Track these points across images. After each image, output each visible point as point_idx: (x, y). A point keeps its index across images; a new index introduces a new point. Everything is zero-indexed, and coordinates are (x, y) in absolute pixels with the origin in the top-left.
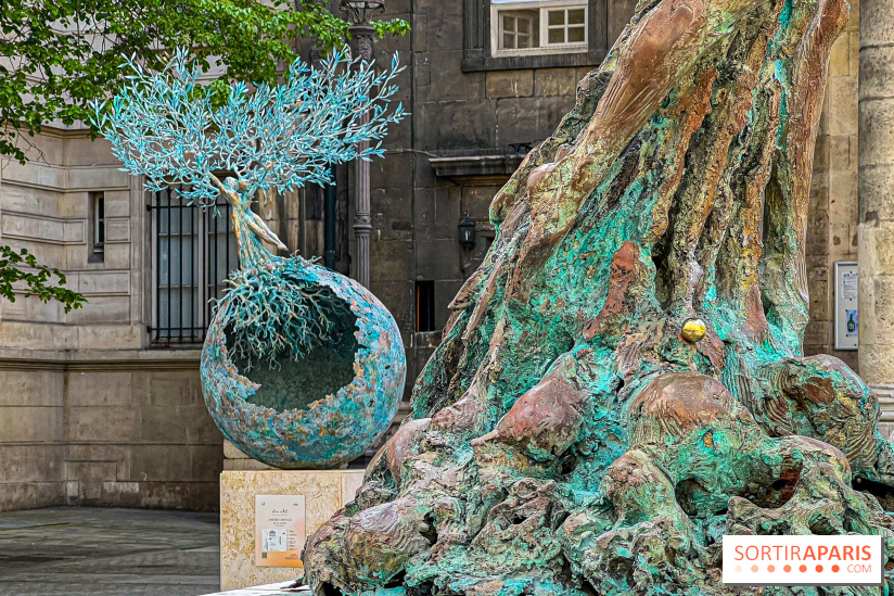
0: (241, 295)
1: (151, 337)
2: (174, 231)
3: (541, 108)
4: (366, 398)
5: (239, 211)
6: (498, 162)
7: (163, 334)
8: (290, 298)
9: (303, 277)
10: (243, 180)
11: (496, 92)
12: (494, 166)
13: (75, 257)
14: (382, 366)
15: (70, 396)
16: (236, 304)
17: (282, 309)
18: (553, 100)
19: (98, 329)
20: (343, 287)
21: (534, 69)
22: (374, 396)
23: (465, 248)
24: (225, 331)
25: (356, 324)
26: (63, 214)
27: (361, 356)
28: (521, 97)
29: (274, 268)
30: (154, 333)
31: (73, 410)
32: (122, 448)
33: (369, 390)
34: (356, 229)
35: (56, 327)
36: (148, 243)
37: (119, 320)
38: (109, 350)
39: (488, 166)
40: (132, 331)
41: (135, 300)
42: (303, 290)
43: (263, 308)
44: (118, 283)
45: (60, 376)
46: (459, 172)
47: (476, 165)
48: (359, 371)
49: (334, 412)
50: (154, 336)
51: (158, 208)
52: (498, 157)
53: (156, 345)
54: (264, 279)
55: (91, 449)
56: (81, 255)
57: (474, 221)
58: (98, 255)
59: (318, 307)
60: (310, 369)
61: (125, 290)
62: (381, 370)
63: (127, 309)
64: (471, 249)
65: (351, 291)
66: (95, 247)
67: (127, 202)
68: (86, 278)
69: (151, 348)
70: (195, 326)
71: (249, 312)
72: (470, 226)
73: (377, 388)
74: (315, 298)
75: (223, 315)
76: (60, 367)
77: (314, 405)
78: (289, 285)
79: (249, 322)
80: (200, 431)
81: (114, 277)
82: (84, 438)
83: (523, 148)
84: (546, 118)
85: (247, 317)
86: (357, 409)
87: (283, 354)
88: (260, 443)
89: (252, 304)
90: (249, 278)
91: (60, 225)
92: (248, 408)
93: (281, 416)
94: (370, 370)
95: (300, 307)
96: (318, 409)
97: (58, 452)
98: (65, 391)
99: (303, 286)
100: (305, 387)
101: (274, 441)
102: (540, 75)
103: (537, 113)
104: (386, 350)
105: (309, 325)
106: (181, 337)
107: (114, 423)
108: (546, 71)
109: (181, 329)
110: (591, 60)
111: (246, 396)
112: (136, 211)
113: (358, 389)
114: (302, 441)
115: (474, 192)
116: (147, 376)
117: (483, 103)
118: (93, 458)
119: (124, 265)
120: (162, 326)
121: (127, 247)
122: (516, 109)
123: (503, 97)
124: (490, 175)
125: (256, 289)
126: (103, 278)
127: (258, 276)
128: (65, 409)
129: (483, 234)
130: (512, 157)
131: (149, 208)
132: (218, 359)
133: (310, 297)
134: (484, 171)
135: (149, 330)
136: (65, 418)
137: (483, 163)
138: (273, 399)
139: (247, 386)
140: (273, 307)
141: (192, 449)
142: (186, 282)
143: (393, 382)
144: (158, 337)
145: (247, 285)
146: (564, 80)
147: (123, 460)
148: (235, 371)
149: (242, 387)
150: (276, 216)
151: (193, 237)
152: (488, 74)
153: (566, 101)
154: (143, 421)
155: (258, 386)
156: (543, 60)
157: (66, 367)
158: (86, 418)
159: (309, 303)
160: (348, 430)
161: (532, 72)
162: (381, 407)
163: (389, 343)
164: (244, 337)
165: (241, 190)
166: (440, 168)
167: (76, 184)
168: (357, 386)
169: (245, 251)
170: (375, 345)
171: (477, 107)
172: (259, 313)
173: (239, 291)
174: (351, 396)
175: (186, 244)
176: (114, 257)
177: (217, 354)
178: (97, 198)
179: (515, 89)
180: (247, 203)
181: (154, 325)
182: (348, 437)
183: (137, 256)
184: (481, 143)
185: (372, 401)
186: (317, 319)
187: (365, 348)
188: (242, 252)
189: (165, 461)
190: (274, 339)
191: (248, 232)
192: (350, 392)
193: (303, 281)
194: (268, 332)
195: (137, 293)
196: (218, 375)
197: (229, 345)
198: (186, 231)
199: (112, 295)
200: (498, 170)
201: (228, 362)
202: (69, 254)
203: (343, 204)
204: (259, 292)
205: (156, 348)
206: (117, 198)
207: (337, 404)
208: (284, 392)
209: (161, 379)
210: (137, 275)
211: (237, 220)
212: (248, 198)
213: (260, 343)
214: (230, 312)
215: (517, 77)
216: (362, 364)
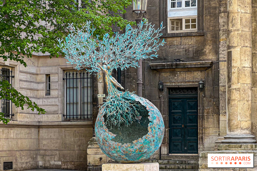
0: (109, 104)
1: (64, 118)
2: (71, 86)
3: (183, 48)
4: (152, 139)
5: (108, 76)
6: (170, 65)
7: (68, 117)
8: (126, 105)
9: (130, 98)
10: (109, 66)
11: (169, 44)
12: (169, 66)
13: (42, 94)
14: (157, 128)
15: (40, 135)
16: (107, 107)
17: (123, 109)
18: (187, 46)
19: (48, 115)
20: (144, 102)
21: (181, 37)
22: (154, 138)
23: (160, 91)
24: (103, 116)
25: (149, 114)
26: (38, 81)
27: (150, 125)
28: (177, 45)
29: (120, 95)
30: (65, 117)
31: (41, 140)
32: (56, 151)
33: (153, 136)
34: (137, 83)
35: (36, 115)
36: (63, 90)
37: (55, 113)
38: (52, 122)
39: (167, 66)
40: (59, 116)
41: (60, 107)
42: (130, 103)
43: (117, 108)
44: (55, 102)
45: (37, 130)
46: (158, 68)
47: (164, 66)
48: (149, 130)
49: (141, 144)
50: (65, 118)
51: (66, 79)
52: (170, 63)
53: (66, 120)
54: (117, 99)
55: (46, 151)
56: (43, 93)
57: (163, 82)
58: (48, 93)
59: (135, 108)
60: (130, 129)
61: (57, 104)
62: (157, 130)
63: (57, 110)
64: (162, 91)
65: (146, 103)
66: (47, 91)
67: (57, 77)
68: (45, 100)
69: (64, 121)
70: (78, 114)
71: (112, 110)
72: (162, 84)
73: (156, 136)
74: (134, 105)
75: (103, 111)
76: (37, 127)
77: (134, 142)
78: (125, 101)
79: (112, 114)
80: (79, 146)
81: (53, 100)
82: (44, 148)
83: (178, 60)
84: (185, 51)
85: (111, 112)
86: (149, 143)
87: (122, 124)
88: (116, 155)
89: (113, 107)
90: (111, 98)
91: (37, 84)
92: (112, 143)
93: (123, 145)
94: (154, 129)
95: (129, 108)
96: (136, 143)
97: (36, 152)
98: (38, 134)
99: (130, 101)
100: (129, 135)
101: (121, 154)
102: (183, 38)
103: (182, 50)
104: (159, 123)
105: (132, 114)
106: (73, 118)
107: (53, 144)
108: (185, 37)
109: (73, 115)
110: (198, 34)
111: (111, 139)
112: (60, 80)
113: (150, 136)
114: (130, 154)
115: (163, 74)
116: (63, 129)
117: (166, 47)
118: (47, 154)
119: (56, 96)
120: (68, 114)
121: (57, 91)
122: (175, 49)
123: (171, 45)
124: (168, 69)
125: (114, 102)
126: (50, 100)
127: (115, 98)
128: (38, 139)
129: (166, 86)
130: (174, 63)
131: (64, 79)
132: (101, 126)
133: (132, 105)
134: (166, 67)
135: (64, 116)
136: (38, 142)
137: (166, 65)
138: (118, 139)
139: (111, 135)
140: (120, 108)
141: (77, 151)
142: (75, 101)
143: (161, 134)
144: (66, 118)
145: (111, 101)
146: (190, 40)
147: (56, 155)
148: (107, 130)
149: (110, 135)
150: (103, 81)
151: (77, 88)
152: (167, 38)
153: (191, 46)
154: (62, 143)
155: (115, 135)
156: (184, 34)
157: (39, 127)
158: (45, 142)
159: (132, 107)
160: (146, 150)
161: (180, 38)
162: (157, 142)
163: (159, 120)
164: (110, 118)
165: (108, 69)
166: (153, 67)
167: (42, 72)
168: (149, 135)
169: (110, 90)
170: (155, 121)
171: (164, 48)
172: (115, 111)
173: (108, 103)
174: (147, 139)
175: (75, 90)
176: (53, 94)
177: (101, 125)
178: (48, 76)
179: (175, 43)
180: (110, 73)
181: (65, 114)
182: (145, 152)
183: (60, 93)
184: (165, 59)
185: (154, 140)
186: (134, 113)
187: (152, 122)
188: (109, 90)
189: (69, 156)
190: (120, 119)
191: (111, 83)
192: (147, 137)
193: (130, 100)
194: (118, 117)
195: (60, 104)
196: (102, 132)
197: (105, 121)
198: (75, 86)
199: (53, 105)
200: (170, 67)
201: (105, 127)
202: (40, 93)
203: (123, 77)
204: (115, 103)
205: (66, 121)
206: (54, 76)
207: (142, 141)
208: (122, 137)
209: (68, 130)
210: (60, 99)
211: (107, 79)
212: (110, 72)
213: (115, 121)
214: (105, 110)
215: (176, 39)
216: (151, 128)
